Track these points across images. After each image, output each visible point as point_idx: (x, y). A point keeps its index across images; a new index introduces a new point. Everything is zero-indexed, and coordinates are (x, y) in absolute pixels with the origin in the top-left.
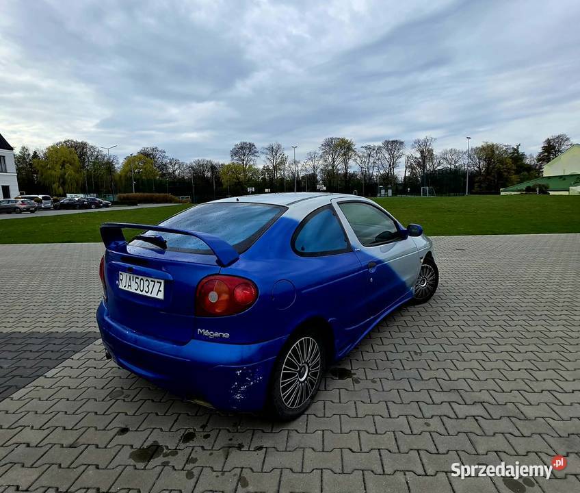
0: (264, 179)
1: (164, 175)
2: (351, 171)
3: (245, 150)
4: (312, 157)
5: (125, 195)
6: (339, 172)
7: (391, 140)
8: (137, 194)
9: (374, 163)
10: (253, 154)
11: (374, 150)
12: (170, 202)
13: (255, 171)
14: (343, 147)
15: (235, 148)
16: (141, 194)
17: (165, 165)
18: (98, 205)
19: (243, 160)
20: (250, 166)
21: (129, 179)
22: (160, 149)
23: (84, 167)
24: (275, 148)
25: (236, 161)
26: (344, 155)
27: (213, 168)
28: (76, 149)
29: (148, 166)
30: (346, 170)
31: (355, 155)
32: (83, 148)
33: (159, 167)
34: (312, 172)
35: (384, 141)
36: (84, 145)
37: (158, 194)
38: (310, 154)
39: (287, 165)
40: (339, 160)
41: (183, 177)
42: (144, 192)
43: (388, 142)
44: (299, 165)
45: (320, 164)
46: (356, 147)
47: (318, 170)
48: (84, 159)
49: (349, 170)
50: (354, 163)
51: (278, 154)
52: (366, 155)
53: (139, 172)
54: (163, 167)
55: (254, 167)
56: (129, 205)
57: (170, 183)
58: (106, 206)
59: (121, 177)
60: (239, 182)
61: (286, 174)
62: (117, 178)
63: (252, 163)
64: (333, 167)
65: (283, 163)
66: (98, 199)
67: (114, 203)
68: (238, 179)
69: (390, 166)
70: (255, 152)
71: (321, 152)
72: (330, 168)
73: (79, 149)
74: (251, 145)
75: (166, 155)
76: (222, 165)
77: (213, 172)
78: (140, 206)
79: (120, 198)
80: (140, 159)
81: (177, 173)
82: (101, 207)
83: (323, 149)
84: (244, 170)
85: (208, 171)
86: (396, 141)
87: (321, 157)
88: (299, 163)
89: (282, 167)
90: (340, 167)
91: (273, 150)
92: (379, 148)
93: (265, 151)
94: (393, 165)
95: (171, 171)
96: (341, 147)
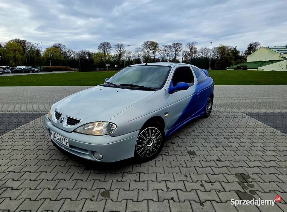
0: (114, 60)
1: (65, 57)
2: (157, 57)
3: (105, 46)
4: (138, 50)
5: (46, 67)
6: (151, 58)
7: (176, 43)
8: (52, 66)
9: (168, 54)
10: (109, 48)
11: (168, 47)
12: (69, 70)
13: (110, 57)
14: (153, 46)
15: (100, 45)
16: (54, 66)
17: (66, 53)
18: (33, 72)
19: (104, 51)
20: (108, 54)
21: (48, 59)
22: (63, 44)
23: (25, 53)
24: (120, 45)
25: (101, 51)
26: (154, 49)
27: (89, 54)
28: (21, 44)
29: (57, 53)
30: (154, 56)
31: (159, 49)
32: (24, 43)
33: (63, 54)
34: (138, 58)
35: (173, 43)
36: (25, 42)
37: (62, 67)
38: (137, 49)
39: (126, 54)
40: (151, 52)
41: (75, 59)
42: (55, 66)
43: (175, 44)
44: (132, 54)
45: (142, 54)
46: (159, 46)
47: (141, 57)
48: (25, 49)
49: (155, 57)
50: (158, 54)
51: (122, 48)
52: (164, 50)
53: (52, 55)
54: (65, 53)
55: (109, 54)
56: (49, 71)
57: (68, 61)
58: (37, 72)
59: (44, 58)
60: (102, 62)
61: (125, 58)
62: (42, 58)
63: (108, 53)
64: (148, 55)
65: (124, 53)
66: (33, 69)
67: (41, 71)
68: (102, 60)
69: (175, 55)
70: (110, 47)
71: (142, 48)
72: (147, 56)
73: (22, 43)
74: (108, 44)
75: (66, 47)
76: (94, 53)
77: (89, 56)
78: (54, 72)
79: (43, 68)
80: (53, 49)
81: (71, 56)
82: (35, 72)
83: (143, 46)
84: (105, 56)
85: (87, 56)
86: (179, 43)
87: (142, 50)
88: (131, 53)
89: (123, 55)
90: (151, 55)
91: (119, 46)
92: (170, 47)
93: (115, 47)
94: (177, 55)
95: (68, 55)
96: (152, 46)
